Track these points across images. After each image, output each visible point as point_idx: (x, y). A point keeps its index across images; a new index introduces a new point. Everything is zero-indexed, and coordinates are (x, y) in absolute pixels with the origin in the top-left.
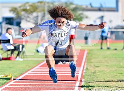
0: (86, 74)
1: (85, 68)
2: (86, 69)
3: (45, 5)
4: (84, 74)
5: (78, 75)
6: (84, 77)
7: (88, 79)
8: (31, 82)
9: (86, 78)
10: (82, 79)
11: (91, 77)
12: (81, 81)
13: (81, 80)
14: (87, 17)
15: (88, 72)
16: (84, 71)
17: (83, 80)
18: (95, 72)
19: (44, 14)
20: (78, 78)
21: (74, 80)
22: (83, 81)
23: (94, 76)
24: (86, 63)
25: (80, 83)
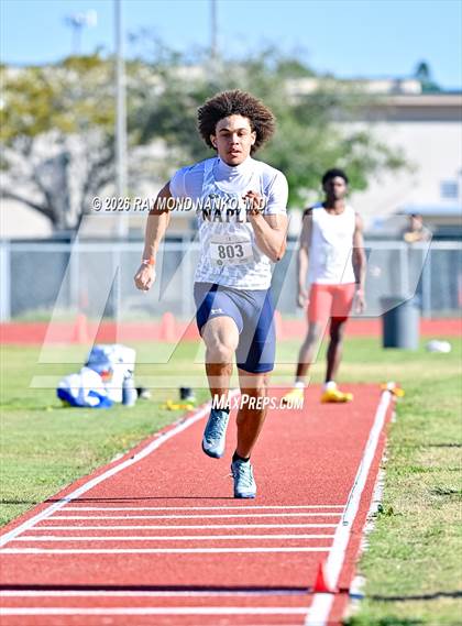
0: (379, 544)
1: (374, 508)
2: (381, 510)
3: (113, 78)
4: (364, 546)
5: (326, 554)
6: (367, 563)
7: (391, 580)
8: (24, 598)
9: (376, 574)
10: (349, 580)
11: (412, 567)
12: (344, 591)
13: (343, 586)
14: (395, 164)
15: (392, 531)
16: (368, 527)
17: (356, 585)
18: (436, 534)
19: (111, 141)
20: (320, 573)
21: (298, 583)
22: (354, 590)
23: (426, 559)
24: (381, 474)
25: (334, 604)
